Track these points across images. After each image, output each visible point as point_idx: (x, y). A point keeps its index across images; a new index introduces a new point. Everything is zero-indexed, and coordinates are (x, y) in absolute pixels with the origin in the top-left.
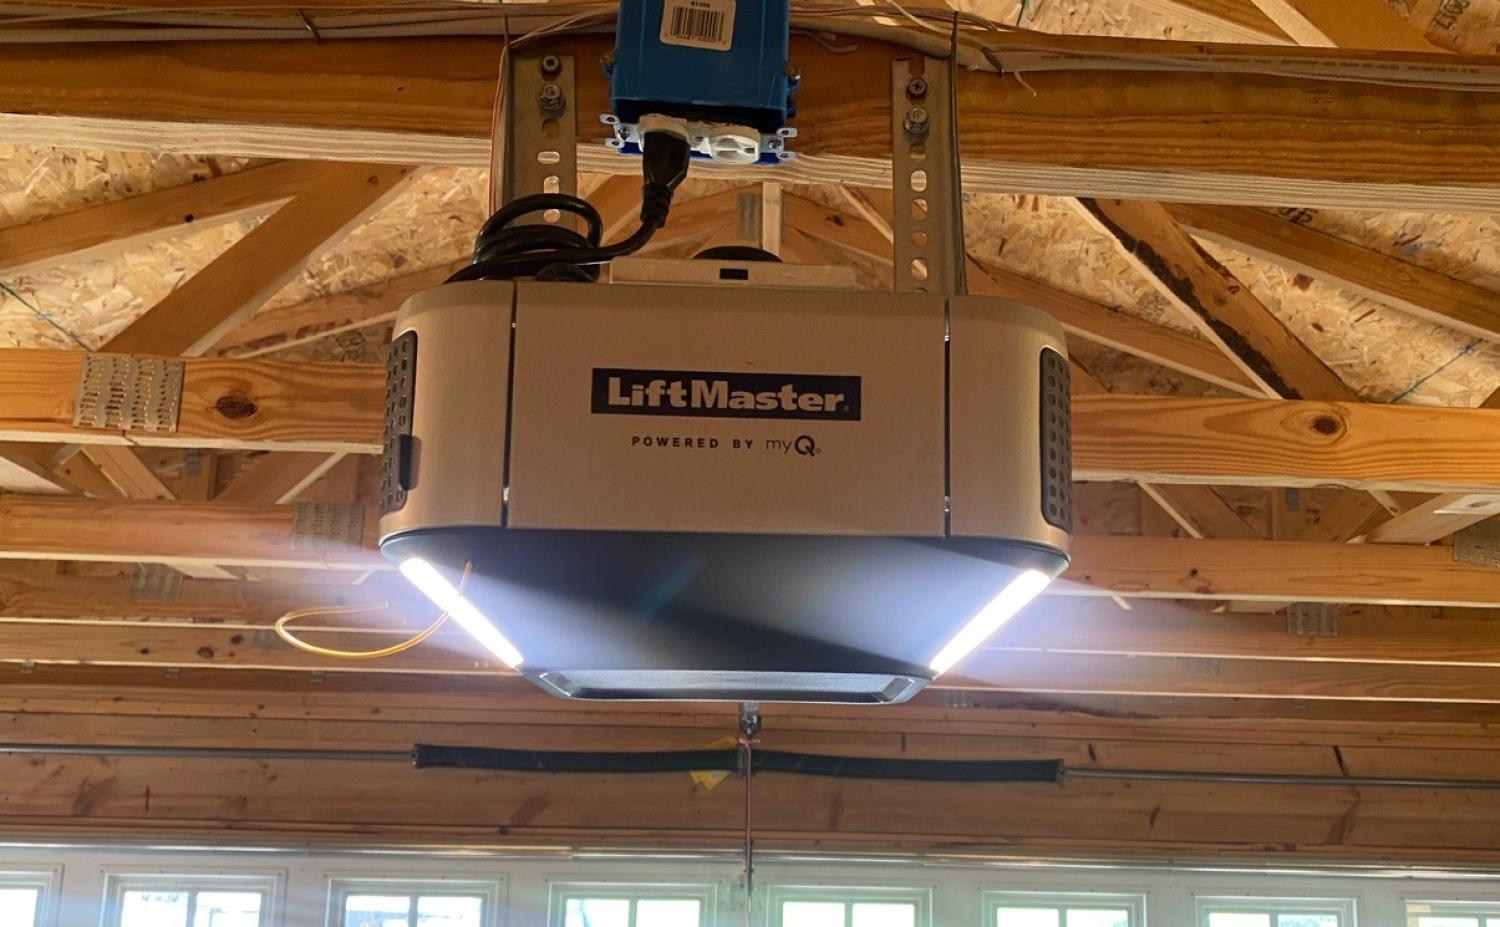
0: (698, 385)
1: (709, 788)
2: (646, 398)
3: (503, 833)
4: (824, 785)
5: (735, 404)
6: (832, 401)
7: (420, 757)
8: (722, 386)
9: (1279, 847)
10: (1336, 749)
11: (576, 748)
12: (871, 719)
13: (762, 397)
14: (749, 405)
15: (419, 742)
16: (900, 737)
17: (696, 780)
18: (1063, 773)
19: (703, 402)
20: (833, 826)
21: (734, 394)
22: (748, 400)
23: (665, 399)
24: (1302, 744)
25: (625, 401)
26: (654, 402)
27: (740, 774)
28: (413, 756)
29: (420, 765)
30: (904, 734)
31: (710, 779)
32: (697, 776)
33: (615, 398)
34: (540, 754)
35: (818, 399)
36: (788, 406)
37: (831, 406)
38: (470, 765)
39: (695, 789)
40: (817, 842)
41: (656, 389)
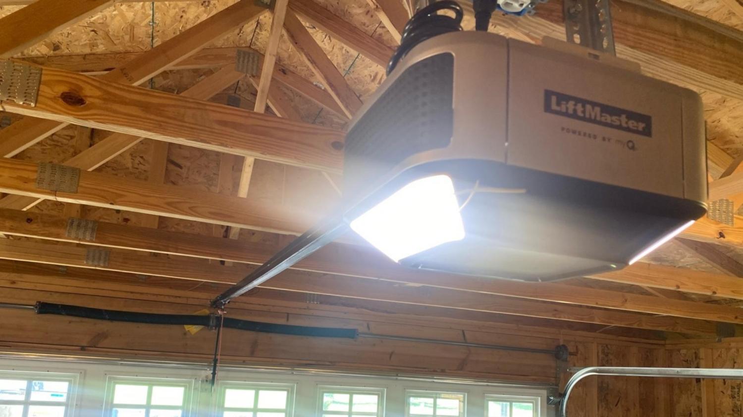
0: (588, 107)
1: (193, 334)
2: (567, 109)
3: (83, 349)
4: (250, 335)
5: (603, 119)
6: (641, 126)
7: (40, 308)
8: (598, 109)
9: (438, 370)
10: (463, 331)
11: (125, 310)
12: (273, 306)
13: (614, 118)
14: (609, 120)
15: (39, 300)
16: (286, 314)
17: (187, 330)
18: (358, 335)
19: (590, 115)
20: (252, 354)
21: (604, 114)
22: (608, 119)
23: (575, 111)
24: (450, 328)
25: (558, 108)
26: (571, 111)
27: (210, 328)
28: (36, 307)
29: (40, 312)
30: (288, 314)
31: (193, 329)
32: (188, 328)
33: (554, 107)
34: (106, 311)
35: (635, 124)
36: (624, 125)
37: (640, 129)
38: (68, 315)
39: (185, 334)
40: (244, 361)
41: (571, 104)
